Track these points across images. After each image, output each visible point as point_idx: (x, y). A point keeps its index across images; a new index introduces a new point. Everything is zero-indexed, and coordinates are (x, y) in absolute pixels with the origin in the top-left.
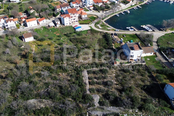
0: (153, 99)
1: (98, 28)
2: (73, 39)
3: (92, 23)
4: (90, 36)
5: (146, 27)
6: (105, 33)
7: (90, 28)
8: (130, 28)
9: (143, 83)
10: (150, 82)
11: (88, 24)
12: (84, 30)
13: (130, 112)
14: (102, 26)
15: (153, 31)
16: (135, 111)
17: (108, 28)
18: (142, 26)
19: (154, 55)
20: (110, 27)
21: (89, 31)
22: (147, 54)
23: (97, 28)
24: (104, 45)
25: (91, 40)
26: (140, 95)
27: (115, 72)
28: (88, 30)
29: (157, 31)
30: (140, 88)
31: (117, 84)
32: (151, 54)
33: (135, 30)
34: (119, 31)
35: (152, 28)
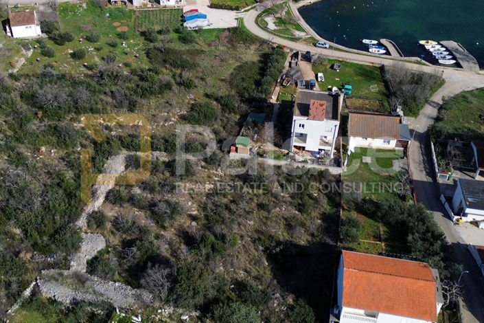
0: (278, 295)
1: (264, 27)
2: (156, 51)
3: (252, 8)
4: (222, 48)
5: (439, 47)
6: (275, 46)
7: (234, 24)
8: (375, 42)
9: (285, 234)
10: (312, 235)
11: (237, 9)
12: (211, 27)
13: (161, 313)
14: (280, 21)
15: (458, 65)
16: (181, 315)
17: (298, 34)
18: (422, 42)
19: (397, 148)
20: (304, 31)
21: (227, 33)
22: (369, 140)
23: (259, 25)
24: (245, 85)
25: (217, 62)
26: (246, 271)
27: (216, 179)
28: (224, 30)
29: (471, 69)
30: (261, 248)
31: (194, 218)
32: (389, 142)
33: (388, 53)
34: (331, 47)
35: (458, 55)
